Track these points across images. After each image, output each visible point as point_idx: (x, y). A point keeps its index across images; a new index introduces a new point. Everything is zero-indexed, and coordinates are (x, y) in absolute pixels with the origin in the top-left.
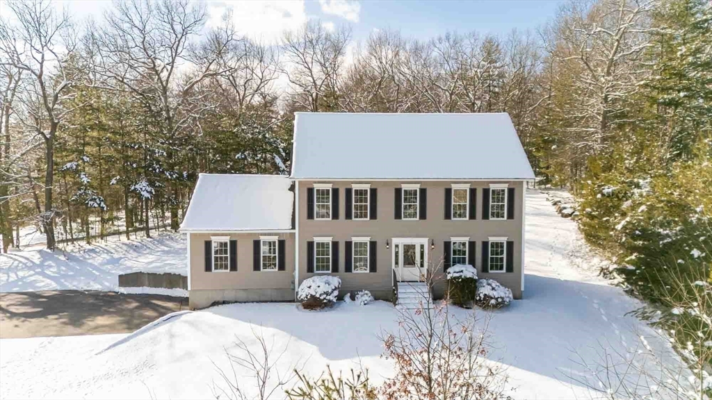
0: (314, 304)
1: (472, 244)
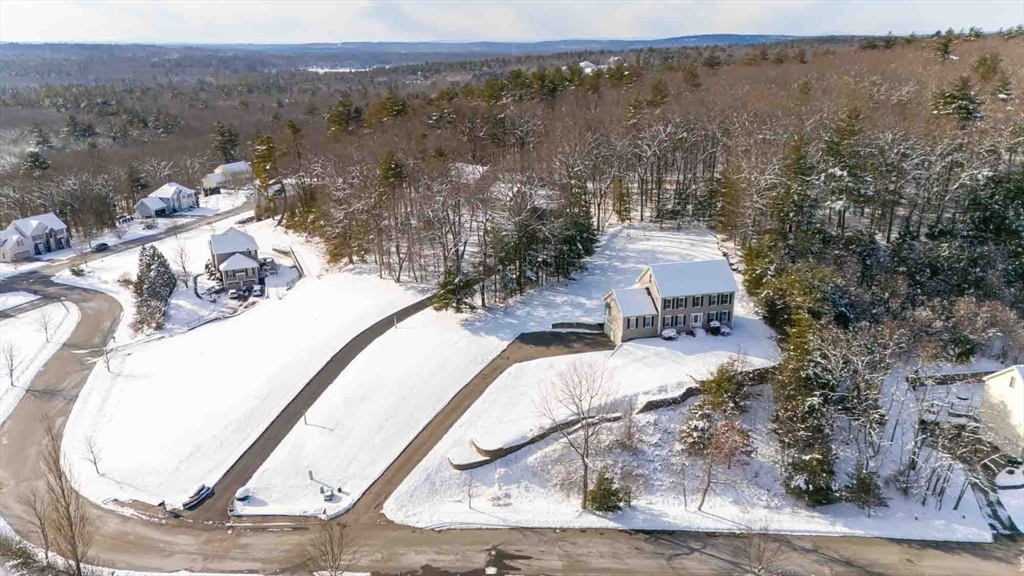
0: (669, 339)
1: (717, 314)
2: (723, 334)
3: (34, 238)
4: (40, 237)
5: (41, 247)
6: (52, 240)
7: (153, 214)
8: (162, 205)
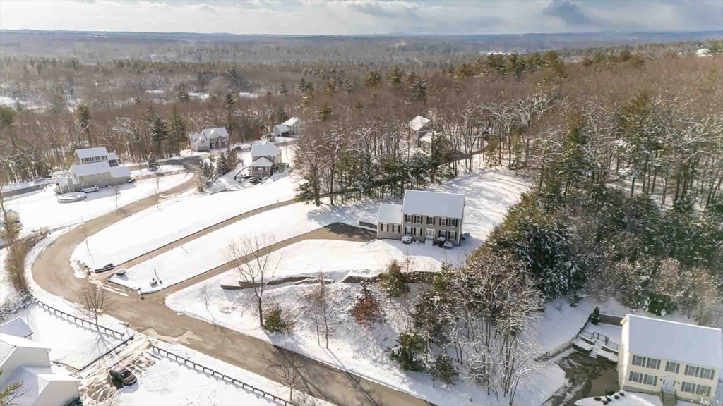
0: (405, 242)
1: (446, 232)
2: (445, 247)
3: (211, 140)
4: (214, 140)
5: (213, 145)
6: (220, 142)
7: (281, 134)
8: (288, 130)
